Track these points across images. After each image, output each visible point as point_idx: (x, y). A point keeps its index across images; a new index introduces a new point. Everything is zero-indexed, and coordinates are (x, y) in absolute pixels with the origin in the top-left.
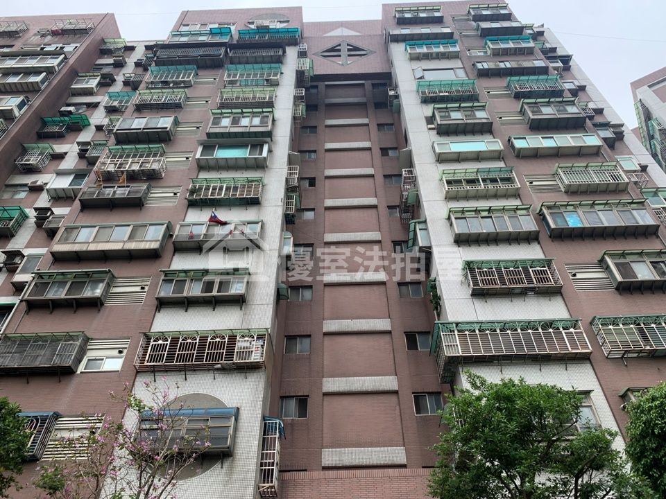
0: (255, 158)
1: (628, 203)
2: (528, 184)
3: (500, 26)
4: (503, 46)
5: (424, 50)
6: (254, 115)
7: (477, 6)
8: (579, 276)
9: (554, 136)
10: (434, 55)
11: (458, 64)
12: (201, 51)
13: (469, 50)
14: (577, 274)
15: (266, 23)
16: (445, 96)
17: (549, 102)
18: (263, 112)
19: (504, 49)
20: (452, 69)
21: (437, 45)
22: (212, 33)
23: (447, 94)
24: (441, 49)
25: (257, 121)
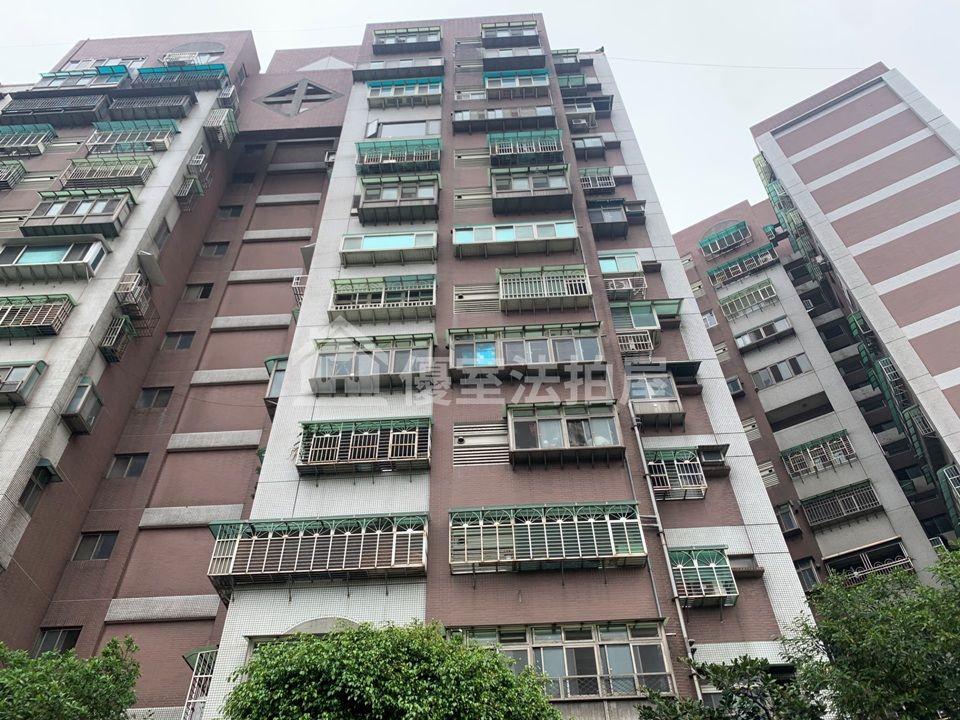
0: (72, 265)
1: (575, 328)
2: (456, 298)
3: (511, 55)
4: (504, 85)
5: (391, 94)
6: (102, 197)
7: (493, 25)
8: (468, 442)
9: (514, 225)
10: (404, 101)
11: (436, 113)
12: (68, 103)
13: (459, 92)
14: (465, 439)
15: (184, 57)
16: (389, 164)
17: (528, 172)
18: (116, 193)
19: (505, 90)
20: (424, 121)
21: (411, 86)
22: (101, 73)
23: (394, 161)
24: (416, 92)
25: (100, 207)
